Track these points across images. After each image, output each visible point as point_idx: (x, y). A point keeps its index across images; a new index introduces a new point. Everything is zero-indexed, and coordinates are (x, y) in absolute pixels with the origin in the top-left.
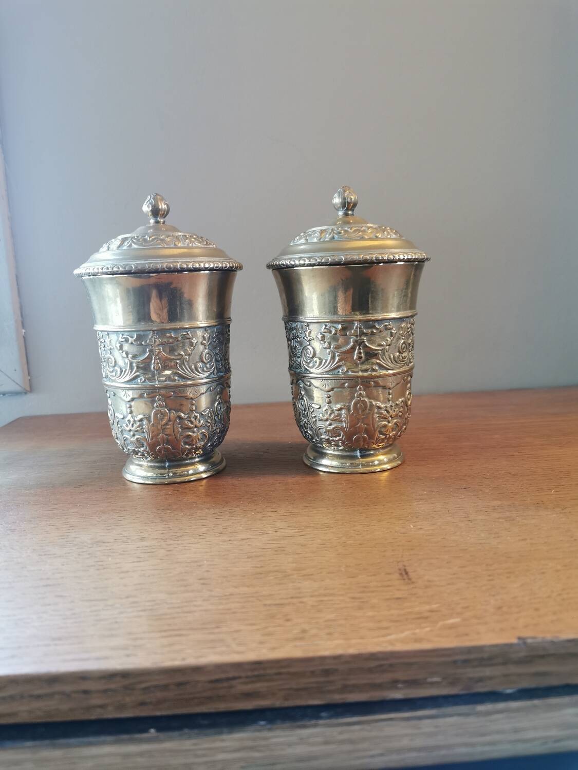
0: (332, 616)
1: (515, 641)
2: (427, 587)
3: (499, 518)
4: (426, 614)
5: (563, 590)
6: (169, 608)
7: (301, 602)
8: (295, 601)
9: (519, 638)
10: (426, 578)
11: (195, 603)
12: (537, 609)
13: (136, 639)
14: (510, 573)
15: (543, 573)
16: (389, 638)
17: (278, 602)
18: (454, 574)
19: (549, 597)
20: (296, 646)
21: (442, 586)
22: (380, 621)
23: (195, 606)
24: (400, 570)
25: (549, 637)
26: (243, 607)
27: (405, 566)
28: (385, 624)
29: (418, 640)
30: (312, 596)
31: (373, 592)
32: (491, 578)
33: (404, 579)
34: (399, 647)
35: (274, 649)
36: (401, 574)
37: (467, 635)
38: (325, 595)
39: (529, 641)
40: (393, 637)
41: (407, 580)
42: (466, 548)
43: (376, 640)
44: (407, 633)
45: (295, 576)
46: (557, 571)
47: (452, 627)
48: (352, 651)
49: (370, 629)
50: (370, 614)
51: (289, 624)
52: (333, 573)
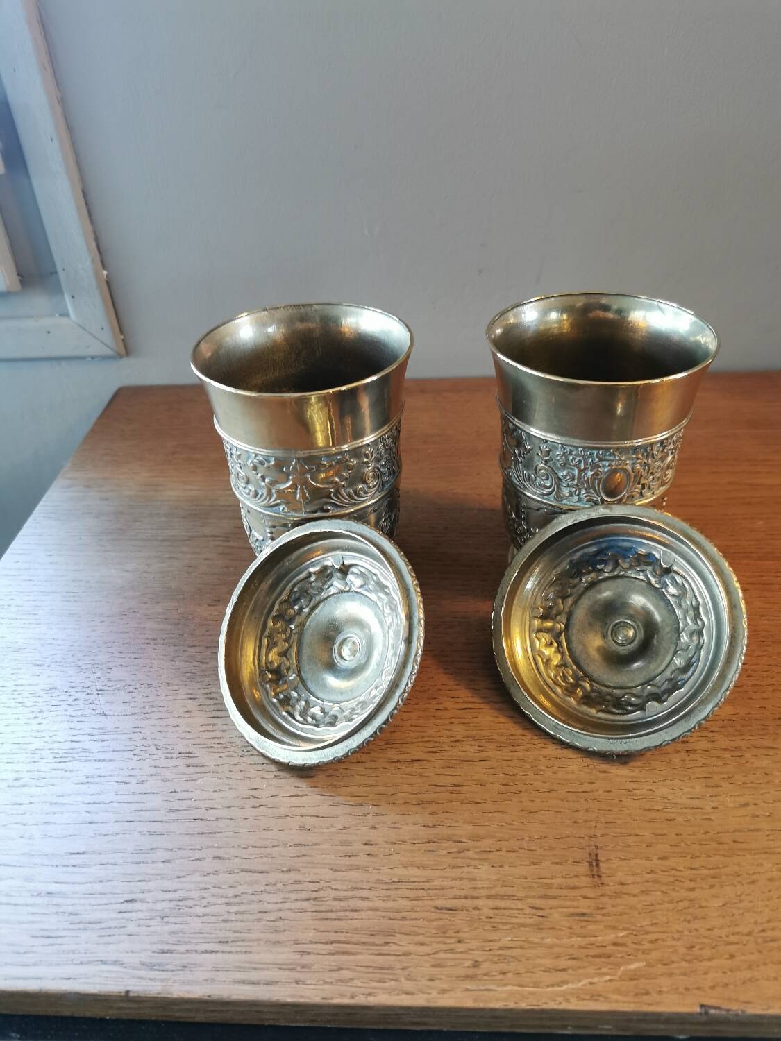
0: (506, 940)
1: (698, 1010)
2: (618, 895)
3: (724, 750)
4: (610, 949)
5: (769, 921)
6: (335, 899)
7: (476, 908)
8: (469, 903)
9: (702, 1006)
10: (620, 876)
11: (360, 893)
12: (732, 956)
13: (303, 953)
14: (714, 877)
15: (753, 882)
16: (565, 987)
17: (450, 904)
18: (652, 872)
19: (749, 934)
20: (467, 990)
21: (635, 896)
22: (558, 957)
23: (362, 898)
24: (590, 854)
25: (735, 1007)
26: (412, 910)
27: (597, 847)
28: (563, 963)
29: (594, 997)
30: (489, 897)
31: (555, 898)
32: (692, 885)
33: (593, 876)
34: (574, 1005)
35: (444, 991)
36: (591, 865)
37: (647, 993)
38: (502, 897)
39: (712, 1011)
40: (570, 986)
41: (596, 878)
42: (672, 816)
43: (550, 989)
44: (585, 982)
45: (470, 853)
46: (771, 880)
47: (633, 977)
48: (524, 1005)
49: (547, 970)
50: (548, 941)
51: (461, 947)
52: (514, 851)
